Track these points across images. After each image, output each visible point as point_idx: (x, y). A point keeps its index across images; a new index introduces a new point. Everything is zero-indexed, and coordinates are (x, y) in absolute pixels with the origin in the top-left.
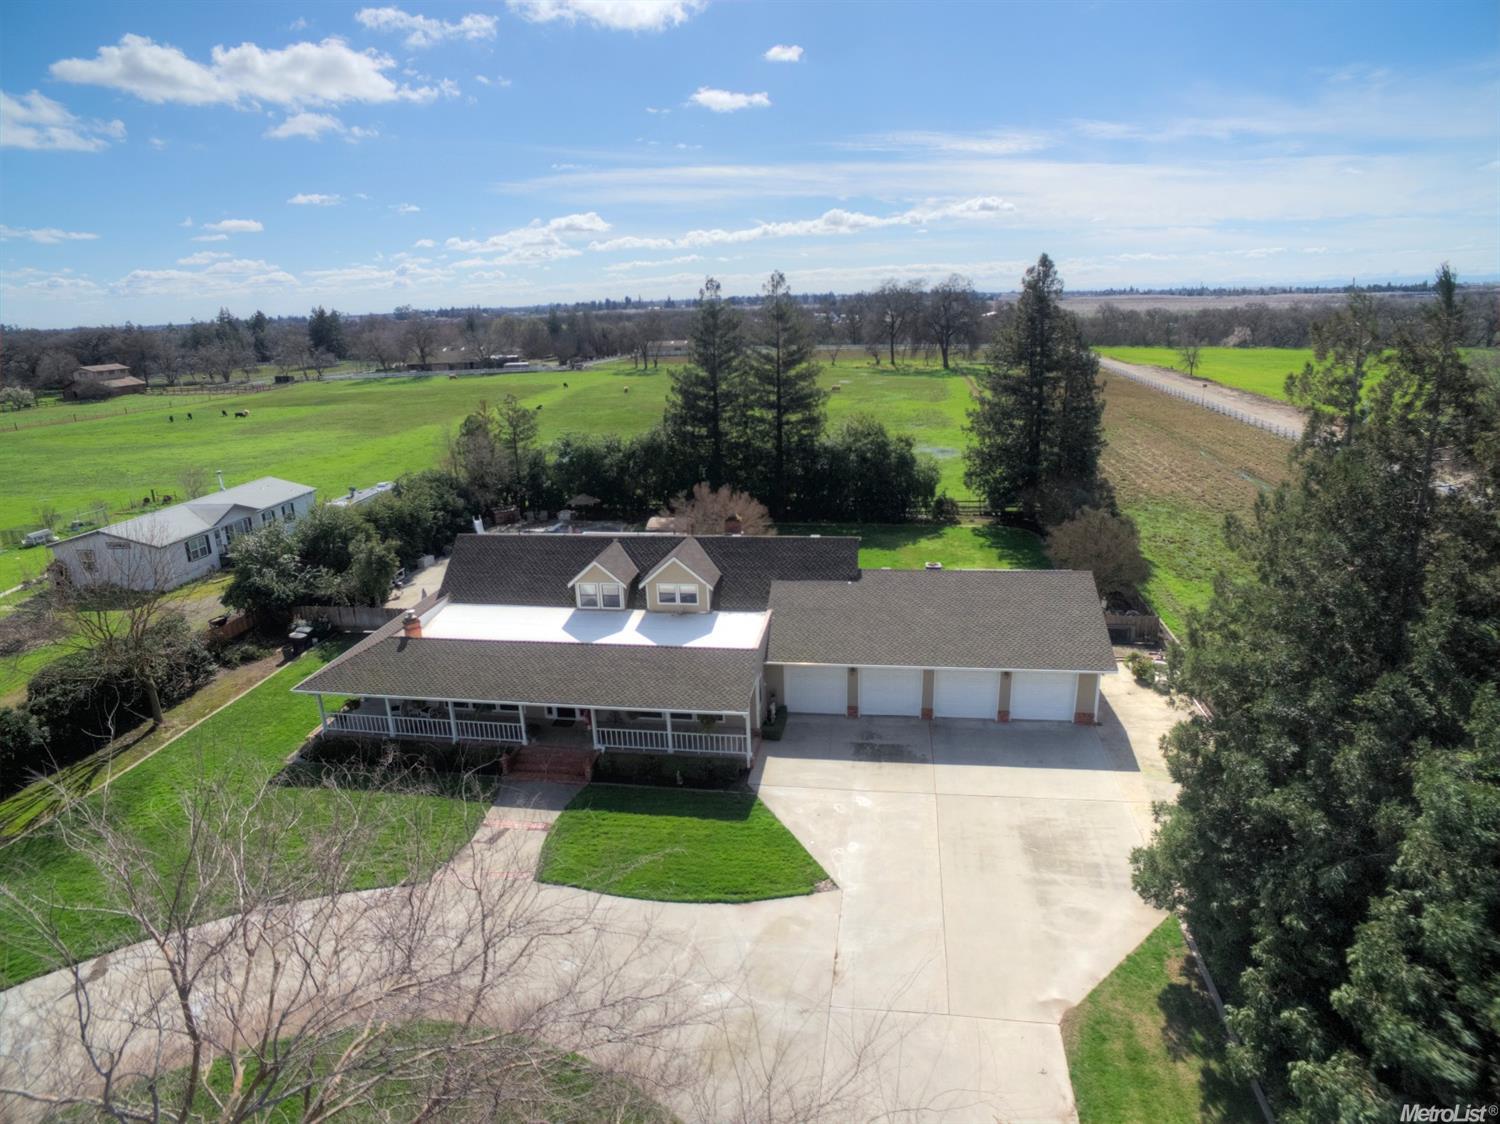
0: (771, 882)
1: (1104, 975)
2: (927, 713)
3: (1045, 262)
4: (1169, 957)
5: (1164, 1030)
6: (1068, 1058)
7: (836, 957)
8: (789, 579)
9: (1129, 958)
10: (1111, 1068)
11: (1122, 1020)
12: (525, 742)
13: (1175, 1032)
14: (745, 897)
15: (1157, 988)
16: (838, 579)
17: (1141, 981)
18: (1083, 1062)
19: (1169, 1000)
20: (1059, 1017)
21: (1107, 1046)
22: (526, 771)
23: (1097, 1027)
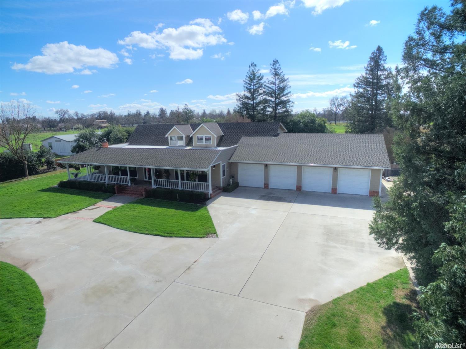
0: (188, 232)
1: (349, 291)
2: (299, 188)
3: (379, 49)
4: (397, 288)
5: (383, 328)
6: (303, 332)
7: (194, 262)
8: (249, 136)
9: (368, 285)
10: (332, 345)
11: (352, 317)
12: (129, 184)
13: (391, 330)
14: (171, 235)
15: (384, 303)
16: (269, 136)
17: (373, 298)
18: (312, 337)
19: (391, 310)
20: (308, 309)
21: (334, 330)
22: (125, 193)
23: (332, 318)
